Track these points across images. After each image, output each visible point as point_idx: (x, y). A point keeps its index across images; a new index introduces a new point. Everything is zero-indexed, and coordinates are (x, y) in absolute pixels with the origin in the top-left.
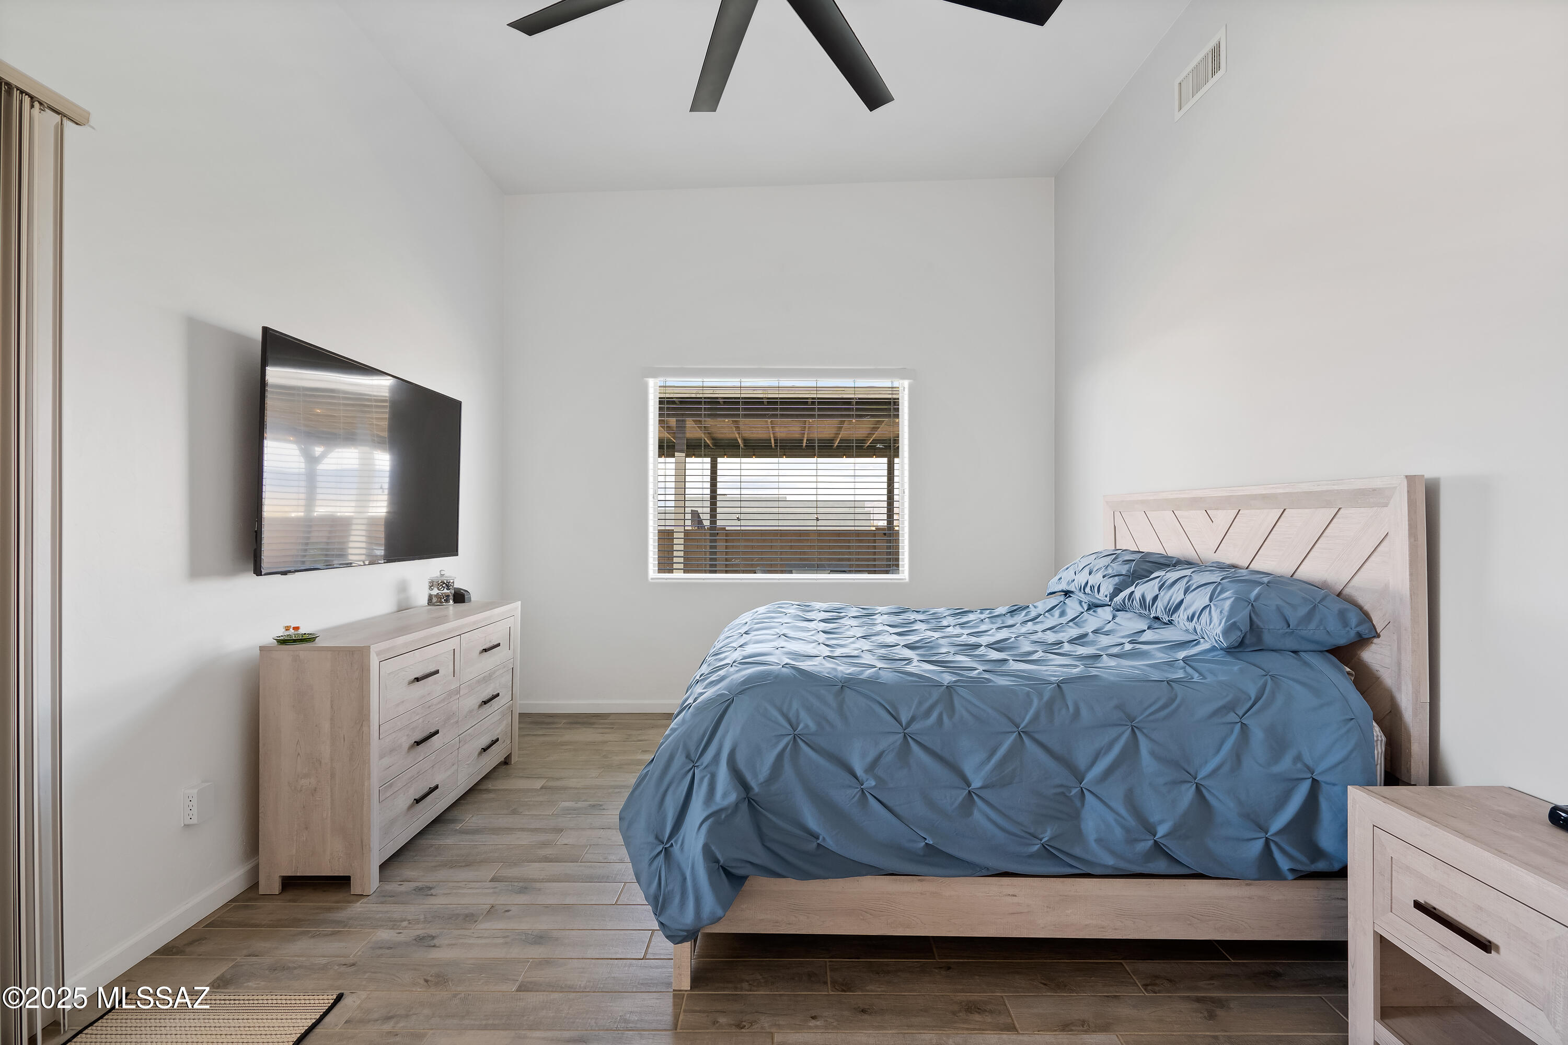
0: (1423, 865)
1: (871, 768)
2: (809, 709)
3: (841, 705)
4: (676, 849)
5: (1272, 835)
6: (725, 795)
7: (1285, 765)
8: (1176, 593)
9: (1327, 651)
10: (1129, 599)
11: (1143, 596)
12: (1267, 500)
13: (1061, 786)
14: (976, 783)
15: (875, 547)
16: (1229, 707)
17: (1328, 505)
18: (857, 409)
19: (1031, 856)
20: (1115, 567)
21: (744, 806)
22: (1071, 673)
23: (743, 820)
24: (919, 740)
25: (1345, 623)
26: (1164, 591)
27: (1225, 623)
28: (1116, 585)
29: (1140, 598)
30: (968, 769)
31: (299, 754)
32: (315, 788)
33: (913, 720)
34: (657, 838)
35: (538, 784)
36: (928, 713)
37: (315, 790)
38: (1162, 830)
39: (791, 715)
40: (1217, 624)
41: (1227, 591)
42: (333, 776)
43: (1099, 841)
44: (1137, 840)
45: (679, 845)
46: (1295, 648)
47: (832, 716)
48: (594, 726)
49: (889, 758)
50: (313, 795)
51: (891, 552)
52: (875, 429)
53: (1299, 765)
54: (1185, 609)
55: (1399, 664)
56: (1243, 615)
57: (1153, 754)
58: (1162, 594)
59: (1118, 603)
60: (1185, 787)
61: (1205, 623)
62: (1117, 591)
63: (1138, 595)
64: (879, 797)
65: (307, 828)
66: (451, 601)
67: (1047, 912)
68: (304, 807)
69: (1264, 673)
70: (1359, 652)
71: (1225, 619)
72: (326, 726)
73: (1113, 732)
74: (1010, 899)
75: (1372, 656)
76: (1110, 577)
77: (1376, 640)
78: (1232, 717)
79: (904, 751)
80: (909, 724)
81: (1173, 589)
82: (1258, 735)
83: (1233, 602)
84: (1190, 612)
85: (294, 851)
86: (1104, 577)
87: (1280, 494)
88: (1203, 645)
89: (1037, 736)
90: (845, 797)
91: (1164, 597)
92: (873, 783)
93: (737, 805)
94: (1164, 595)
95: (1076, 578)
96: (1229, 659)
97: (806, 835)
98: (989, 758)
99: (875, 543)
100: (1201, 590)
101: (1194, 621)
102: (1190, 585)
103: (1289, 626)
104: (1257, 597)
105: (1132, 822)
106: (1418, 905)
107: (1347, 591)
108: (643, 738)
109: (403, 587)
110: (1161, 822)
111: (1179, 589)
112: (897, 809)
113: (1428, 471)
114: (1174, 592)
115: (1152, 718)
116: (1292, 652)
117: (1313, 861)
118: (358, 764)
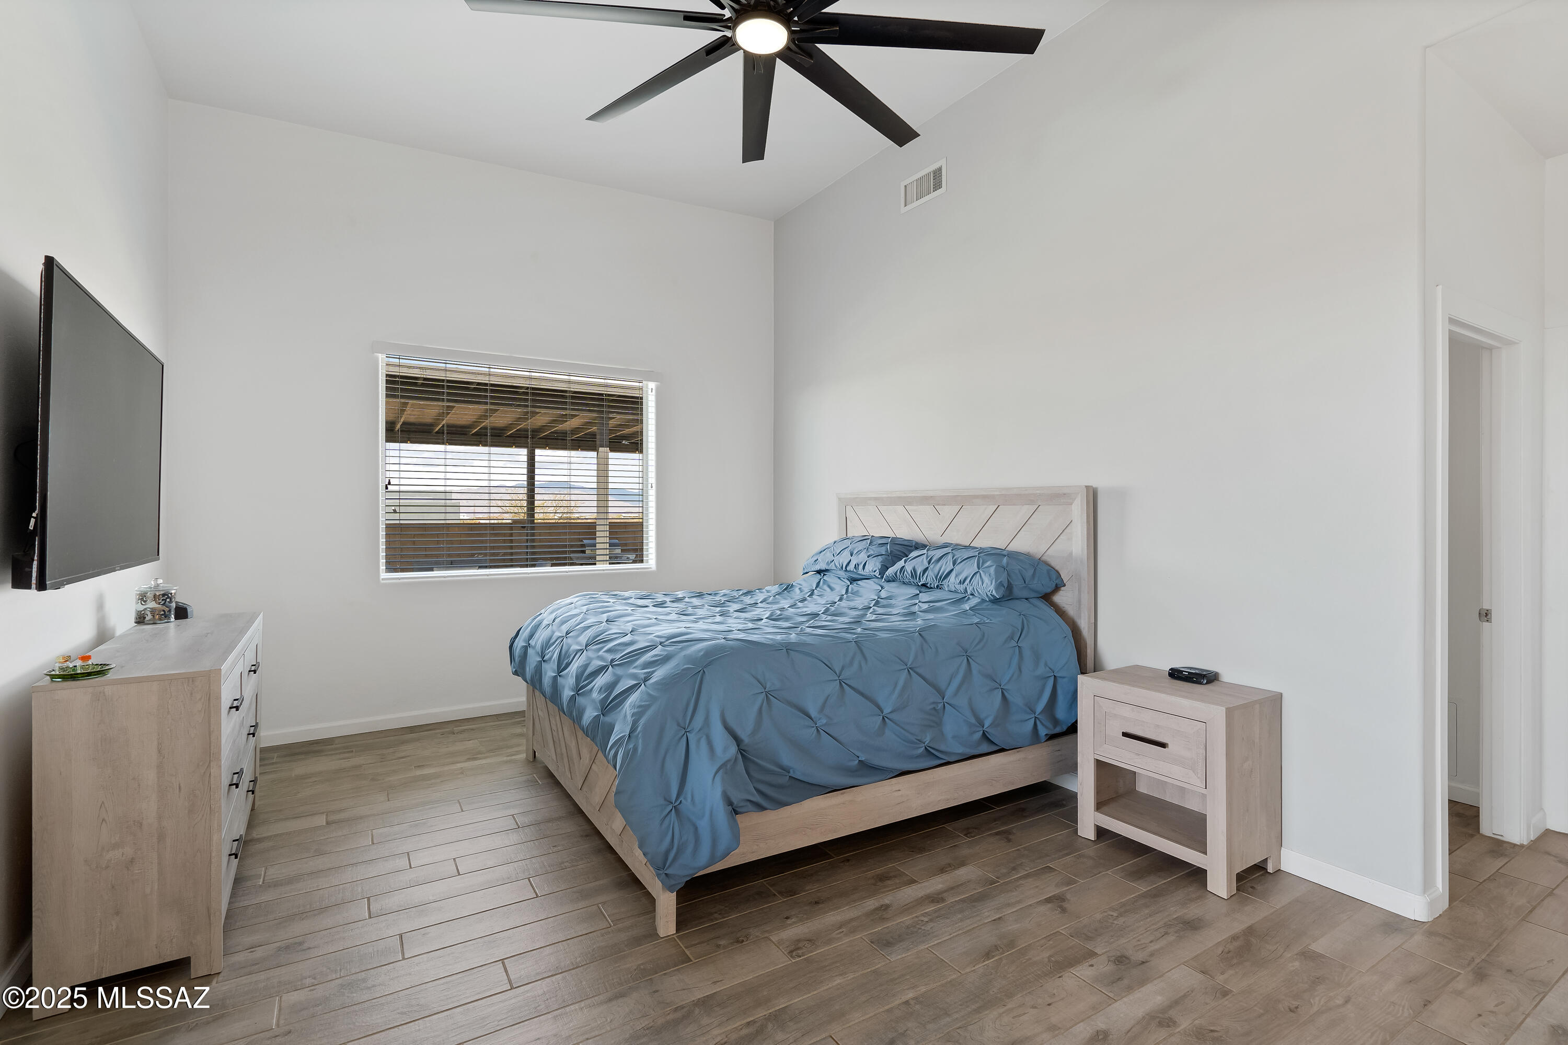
0: (1126, 711)
1: (822, 710)
4: (686, 804)
5: (1038, 715)
6: (726, 749)
7: (1041, 670)
8: (946, 565)
9: (1041, 597)
10: (900, 572)
11: (914, 569)
12: (986, 498)
13: (934, 703)
14: (887, 710)
15: (511, 541)
16: (1011, 638)
17: (1031, 502)
18: (449, 394)
19: (919, 756)
20: (874, 549)
21: (740, 758)
22: (918, 624)
23: (740, 770)
24: (849, 684)
25: (1050, 579)
26: (934, 564)
27: (995, 582)
28: (881, 562)
29: (911, 571)
30: (881, 701)
31: (103, 820)
32: (133, 858)
33: (843, 668)
34: (664, 799)
35: (321, 820)
36: (851, 663)
37: (132, 861)
38: (987, 723)
40: (989, 584)
41: (987, 561)
42: (161, 837)
43: (954, 737)
44: (975, 732)
45: (689, 800)
46: (1027, 597)
48: (324, 754)
49: (832, 700)
50: (128, 869)
51: (528, 545)
52: (486, 417)
53: (1047, 668)
54: (956, 576)
55: (1079, 602)
56: (1004, 578)
57: (978, 672)
58: (932, 566)
59: (891, 575)
60: (996, 691)
61: (976, 584)
62: (884, 568)
63: (909, 568)
64: (828, 732)
65: (117, 913)
66: (173, 619)
67: (918, 797)
68: (113, 887)
69: (1019, 614)
70: (1052, 597)
71: (994, 580)
72: (150, 776)
73: (957, 662)
74: (896, 794)
75: (1059, 598)
76: (875, 556)
77: (1062, 588)
78: (1013, 643)
79: (841, 694)
80: (841, 672)
81: (940, 562)
82: (1027, 653)
83: (996, 568)
84: (962, 577)
85: (96, 948)
86: (868, 557)
87: (997, 495)
88: (973, 600)
89: (917, 670)
90: (806, 735)
91: (934, 569)
92: (824, 721)
93: (735, 758)
94: (934, 567)
95: (835, 559)
96: (995, 606)
97: (780, 770)
98: (894, 690)
99: (512, 536)
100: (967, 562)
101: (966, 583)
102: (955, 559)
103: (1025, 582)
104: (1008, 563)
105: (973, 721)
106: (1125, 735)
107: (1044, 558)
108: (403, 754)
110: (987, 717)
111: (947, 562)
112: (840, 738)
113: (1093, 483)
114: (943, 565)
116: (1026, 599)
117: (1055, 727)
118: (203, 816)
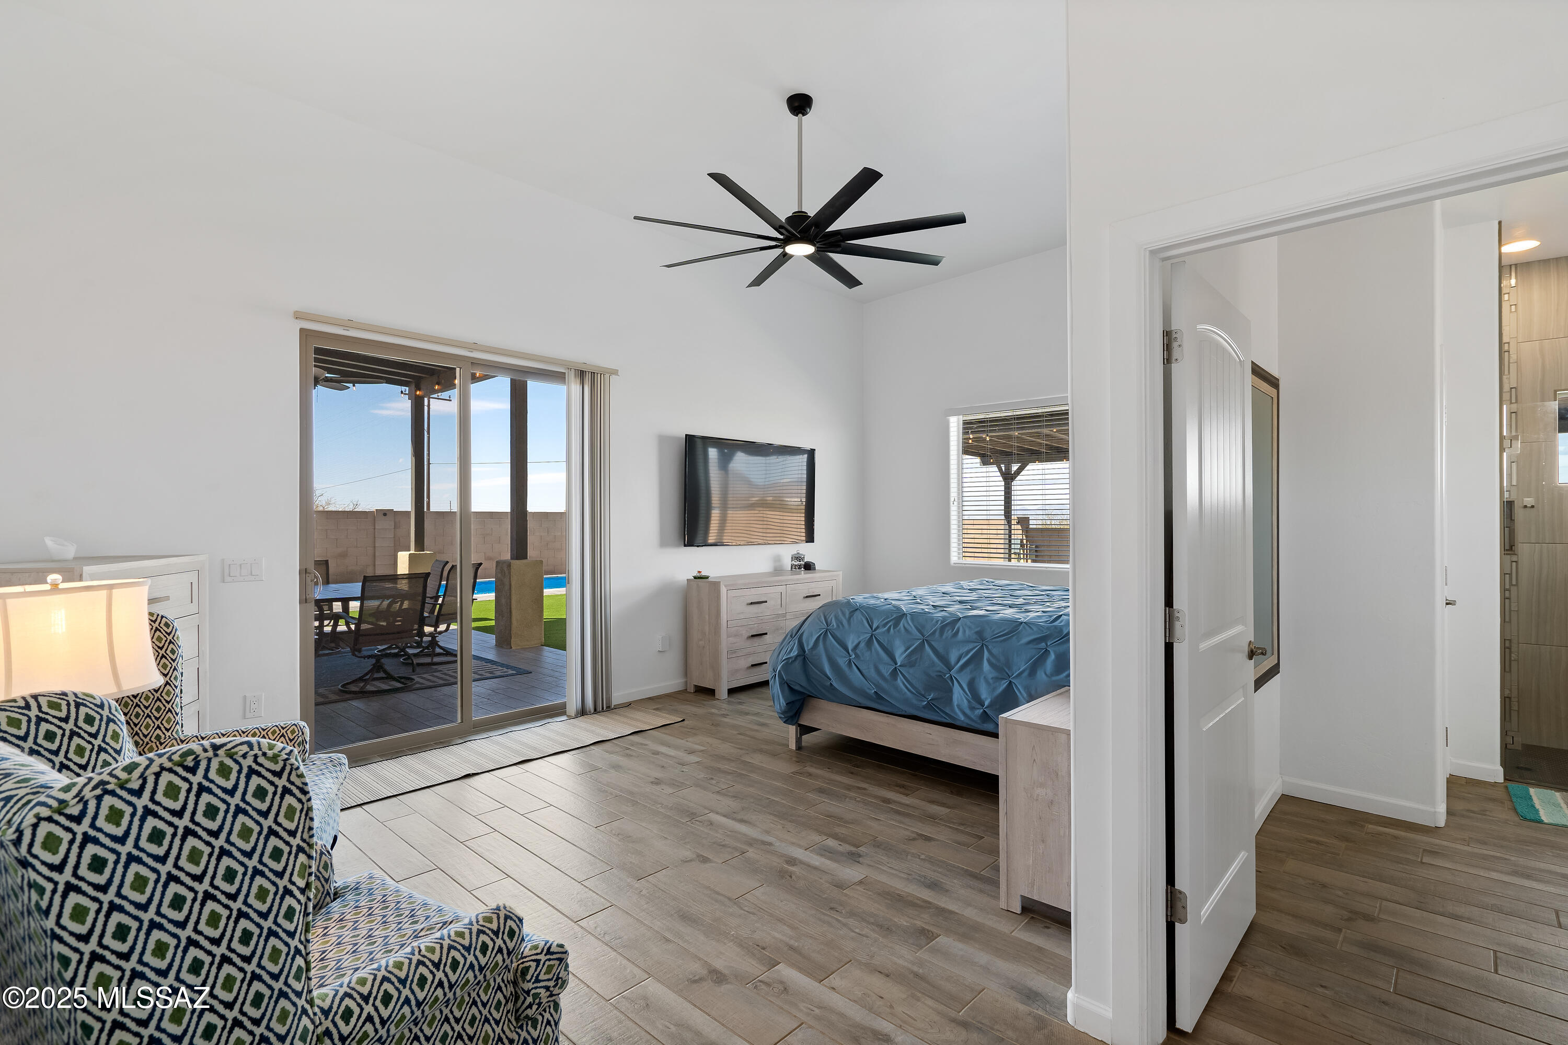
1: (855, 649)
2: (836, 618)
3: (851, 616)
13: (941, 672)
14: (899, 663)
21: (800, 659)
23: (798, 664)
24: (878, 638)
30: (897, 655)
33: (877, 628)
34: (774, 670)
38: (987, 703)
39: (829, 620)
43: (958, 706)
47: (845, 622)
49: (862, 645)
57: (988, 660)
64: (856, 664)
66: (802, 568)
73: (971, 646)
79: (869, 643)
80: (876, 630)
89: (931, 643)
90: (842, 662)
92: (854, 655)
93: (797, 657)
97: (826, 678)
98: (906, 651)
109: (777, 559)
112: (864, 671)
115: (994, 640)
